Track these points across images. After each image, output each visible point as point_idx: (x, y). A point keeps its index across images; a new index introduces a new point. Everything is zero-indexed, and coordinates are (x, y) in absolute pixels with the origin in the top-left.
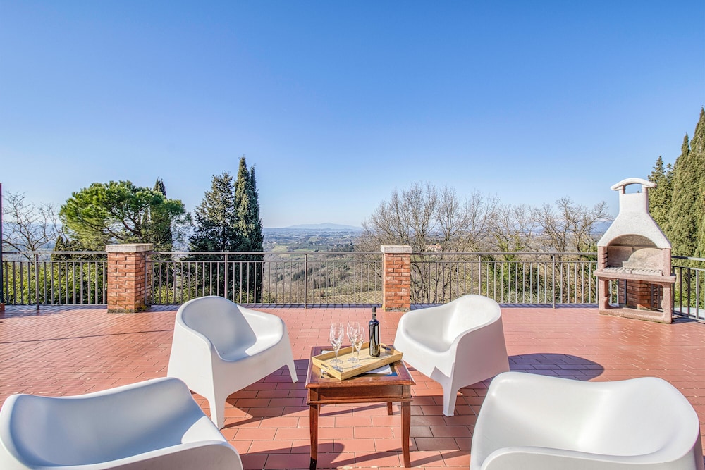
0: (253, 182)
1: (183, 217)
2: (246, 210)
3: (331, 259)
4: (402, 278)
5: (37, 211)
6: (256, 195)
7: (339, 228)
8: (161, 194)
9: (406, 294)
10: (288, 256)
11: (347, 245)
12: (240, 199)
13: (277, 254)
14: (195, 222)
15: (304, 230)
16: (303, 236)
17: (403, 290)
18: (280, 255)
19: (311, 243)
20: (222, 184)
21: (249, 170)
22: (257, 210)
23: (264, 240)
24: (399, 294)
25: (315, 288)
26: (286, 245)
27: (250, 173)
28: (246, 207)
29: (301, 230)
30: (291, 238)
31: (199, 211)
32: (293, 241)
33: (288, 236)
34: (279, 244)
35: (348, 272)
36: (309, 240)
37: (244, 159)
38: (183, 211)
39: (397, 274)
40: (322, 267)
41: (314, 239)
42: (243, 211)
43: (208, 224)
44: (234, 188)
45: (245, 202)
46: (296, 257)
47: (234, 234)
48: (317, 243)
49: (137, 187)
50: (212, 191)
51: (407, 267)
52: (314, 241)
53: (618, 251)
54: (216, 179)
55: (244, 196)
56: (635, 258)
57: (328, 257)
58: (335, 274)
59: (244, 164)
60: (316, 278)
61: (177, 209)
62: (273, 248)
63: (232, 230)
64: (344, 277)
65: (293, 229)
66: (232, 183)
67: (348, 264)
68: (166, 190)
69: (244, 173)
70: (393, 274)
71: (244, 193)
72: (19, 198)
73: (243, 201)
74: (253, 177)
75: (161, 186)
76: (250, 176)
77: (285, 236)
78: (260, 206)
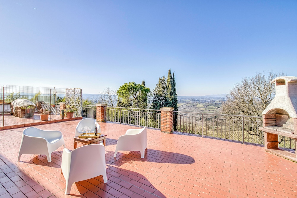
1: (150, 93)
2: (170, 90)
4: (166, 120)
5: (113, 92)
6: (174, 84)
8: (143, 86)
9: (168, 127)
10: (204, 109)
12: (168, 86)
13: (199, 108)
14: (153, 95)
15: (212, 97)
16: (211, 100)
17: (167, 125)
18: (200, 109)
19: (216, 104)
20: (162, 81)
21: (172, 74)
22: (175, 90)
24: (166, 126)
26: (203, 104)
27: (172, 75)
28: (170, 89)
29: (210, 97)
30: (205, 101)
31: (154, 91)
32: (207, 102)
33: (204, 100)
34: (199, 103)
36: (215, 102)
37: (170, 70)
38: (150, 92)
39: (165, 119)
41: (217, 102)
42: (169, 91)
43: (157, 96)
44: (166, 82)
46: (208, 110)
48: (219, 104)
49: (136, 84)
50: (158, 83)
51: (168, 116)
52: (217, 103)
53: (281, 117)
54: (160, 79)
55: (170, 85)
56: (289, 122)
59: (170, 72)
61: (147, 91)
62: (197, 105)
63: (165, 98)
65: (207, 97)
66: (166, 80)
68: (145, 84)
69: (170, 76)
70: (164, 119)
71: (170, 83)
72: (109, 89)
73: (169, 87)
74: (173, 77)
76: (172, 76)
77: (203, 100)
78: (176, 88)
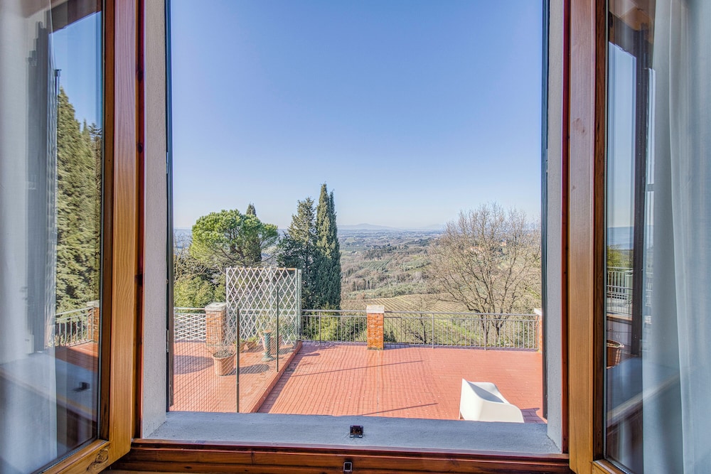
0: (332, 205)
2: (327, 231)
3: (368, 261)
6: (334, 217)
7: (375, 229)
11: (384, 246)
12: (322, 221)
19: (348, 244)
20: (306, 208)
21: (329, 194)
22: (336, 231)
23: (341, 258)
25: (354, 290)
27: (330, 197)
28: (328, 229)
31: (287, 232)
35: (387, 274)
37: (325, 186)
40: (360, 268)
42: (325, 232)
44: (316, 211)
45: (327, 224)
47: (318, 253)
48: (353, 244)
50: (298, 215)
52: (351, 242)
54: (300, 204)
55: (326, 219)
57: (365, 258)
58: (374, 275)
59: (325, 190)
60: (356, 280)
64: (382, 279)
66: (314, 206)
67: (387, 267)
69: (327, 199)
71: (326, 216)
73: (325, 223)
74: (332, 201)
75: (252, 209)
76: (330, 200)
